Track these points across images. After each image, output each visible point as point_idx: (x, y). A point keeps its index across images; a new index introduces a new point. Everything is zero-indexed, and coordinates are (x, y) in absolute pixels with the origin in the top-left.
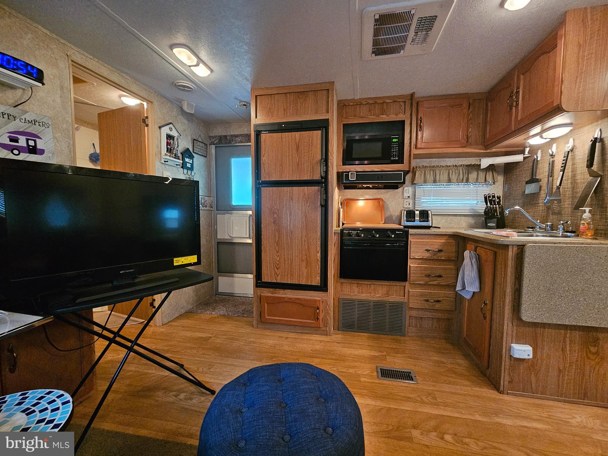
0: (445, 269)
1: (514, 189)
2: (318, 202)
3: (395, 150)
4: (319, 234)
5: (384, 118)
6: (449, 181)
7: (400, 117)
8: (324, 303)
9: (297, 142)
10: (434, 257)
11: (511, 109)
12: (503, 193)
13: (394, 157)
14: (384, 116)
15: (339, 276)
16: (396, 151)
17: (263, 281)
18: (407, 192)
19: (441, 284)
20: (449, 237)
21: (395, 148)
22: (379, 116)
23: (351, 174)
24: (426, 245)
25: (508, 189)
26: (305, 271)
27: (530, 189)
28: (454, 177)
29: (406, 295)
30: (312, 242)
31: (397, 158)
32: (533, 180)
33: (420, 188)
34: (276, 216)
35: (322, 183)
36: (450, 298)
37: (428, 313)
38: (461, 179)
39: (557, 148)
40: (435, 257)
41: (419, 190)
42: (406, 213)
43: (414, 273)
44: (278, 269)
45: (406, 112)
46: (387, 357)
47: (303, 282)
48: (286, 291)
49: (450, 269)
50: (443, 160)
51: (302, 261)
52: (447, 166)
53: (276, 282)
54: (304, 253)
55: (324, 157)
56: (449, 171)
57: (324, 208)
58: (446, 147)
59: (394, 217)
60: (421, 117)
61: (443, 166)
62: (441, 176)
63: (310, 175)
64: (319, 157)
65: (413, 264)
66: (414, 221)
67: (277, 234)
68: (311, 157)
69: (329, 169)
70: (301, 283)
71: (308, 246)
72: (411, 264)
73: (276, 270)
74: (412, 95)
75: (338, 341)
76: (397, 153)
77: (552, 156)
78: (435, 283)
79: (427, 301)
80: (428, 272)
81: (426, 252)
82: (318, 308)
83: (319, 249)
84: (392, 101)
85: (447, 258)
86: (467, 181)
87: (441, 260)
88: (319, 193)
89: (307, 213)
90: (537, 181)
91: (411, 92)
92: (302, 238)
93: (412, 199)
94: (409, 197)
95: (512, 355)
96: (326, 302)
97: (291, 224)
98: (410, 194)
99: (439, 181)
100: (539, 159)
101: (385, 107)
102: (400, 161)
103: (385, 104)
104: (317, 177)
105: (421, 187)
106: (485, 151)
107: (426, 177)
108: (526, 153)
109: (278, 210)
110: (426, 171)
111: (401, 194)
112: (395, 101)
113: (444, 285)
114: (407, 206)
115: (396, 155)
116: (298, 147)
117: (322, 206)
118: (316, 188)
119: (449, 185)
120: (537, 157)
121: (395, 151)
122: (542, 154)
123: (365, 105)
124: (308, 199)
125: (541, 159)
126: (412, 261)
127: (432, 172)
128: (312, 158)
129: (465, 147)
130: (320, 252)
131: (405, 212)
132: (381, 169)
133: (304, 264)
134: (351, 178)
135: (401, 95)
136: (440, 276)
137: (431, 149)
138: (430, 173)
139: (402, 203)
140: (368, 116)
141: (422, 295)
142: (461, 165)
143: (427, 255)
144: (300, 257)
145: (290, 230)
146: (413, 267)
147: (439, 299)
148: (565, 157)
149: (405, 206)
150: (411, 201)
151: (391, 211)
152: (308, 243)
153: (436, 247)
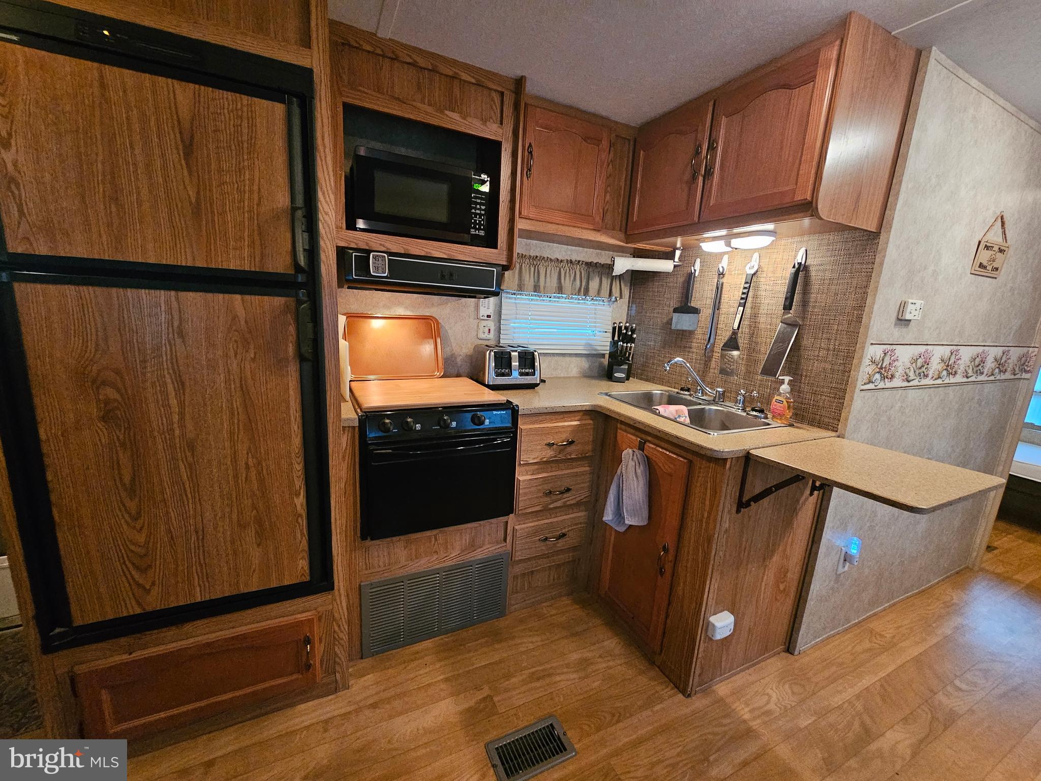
0: (576, 475)
1: (648, 315)
2: (287, 346)
3: (478, 212)
4: (297, 441)
5: (454, 121)
6: (560, 290)
7: (490, 131)
8: (323, 621)
9: (186, 125)
10: (559, 456)
11: (694, 178)
12: (627, 317)
13: (476, 229)
14: (456, 116)
15: (359, 535)
16: (480, 215)
17: (78, 621)
18: (486, 306)
19: (568, 503)
20: (584, 415)
21: (478, 206)
22: (442, 112)
23: (374, 257)
24: (548, 434)
25: (638, 312)
26: (256, 554)
27: (682, 322)
28: (567, 284)
29: (508, 538)
30: (272, 467)
31: (482, 233)
32: (685, 308)
33: (510, 298)
34: (111, 393)
35: (300, 286)
36: (581, 523)
37: (544, 560)
38: (577, 289)
39: (729, 263)
40: (561, 456)
41: (509, 302)
42: (495, 356)
43: (526, 494)
44: (143, 570)
45: (505, 122)
46: (496, 699)
47: (254, 585)
48: (188, 627)
49: (583, 473)
50: (549, 246)
51: (243, 526)
52: (558, 260)
53: (138, 611)
54: (248, 502)
55: (300, 201)
56: (560, 270)
57: (307, 366)
58: (571, 224)
59: (459, 360)
60: (530, 145)
61: (551, 260)
62: (548, 279)
63: (252, 256)
64: (282, 199)
65: (523, 475)
66: (509, 374)
67: (124, 458)
68: (251, 192)
69: (322, 243)
70: (244, 590)
71: (261, 481)
72: (522, 476)
73: (136, 576)
74: (519, 83)
75: (371, 701)
76: (483, 220)
77: (721, 275)
78: (559, 504)
79: (546, 539)
80: (547, 487)
81: (547, 447)
82: (308, 641)
83: (299, 483)
84: (473, 81)
85: (580, 456)
86: (586, 293)
87: (572, 459)
88: (290, 318)
89: (250, 381)
90: (695, 311)
91: (519, 73)
92: (235, 460)
93: (494, 321)
94: (489, 316)
95: (711, 636)
96: (331, 617)
97: (187, 417)
98: (490, 311)
99: (544, 287)
100: (696, 275)
101: (457, 91)
102: (490, 241)
103: (456, 82)
104: (279, 264)
105: (512, 298)
106: (625, 245)
107: (523, 278)
108: (677, 259)
109: (118, 372)
110: (523, 265)
111: (473, 309)
112: (479, 84)
113: (574, 504)
114: (486, 336)
115: (480, 224)
116: (191, 144)
117: (301, 358)
118: (278, 301)
119: (559, 298)
120: (695, 270)
121: (478, 214)
122: (702, 266)
123: (406, 66)
124: (248, 336)
125: (700, 275)
126: (523, 469)
127: (532, 269)
128: (256, 196)
129: (599, 231)
130: (302, 493)
131: (493, 353)
132: (448, 255)
133: (250, 535)
134: (377, 269)
135: (494, 73)
136: (568, 490)
137: (544, 223)
138: (530, 270)
139: (475, 327)
140: (414, 101)
141: (536, 531)
142: (579, 261)
143: (549, 453)
144: (235, 516)
145: (183, 435)
146: (524, 481)
147: (564, 531)
148: (746, 283)
149: (482, 336)
150: (491, 324)
151: (454, 345)
152: (259, 473)
153: (564, 436)
